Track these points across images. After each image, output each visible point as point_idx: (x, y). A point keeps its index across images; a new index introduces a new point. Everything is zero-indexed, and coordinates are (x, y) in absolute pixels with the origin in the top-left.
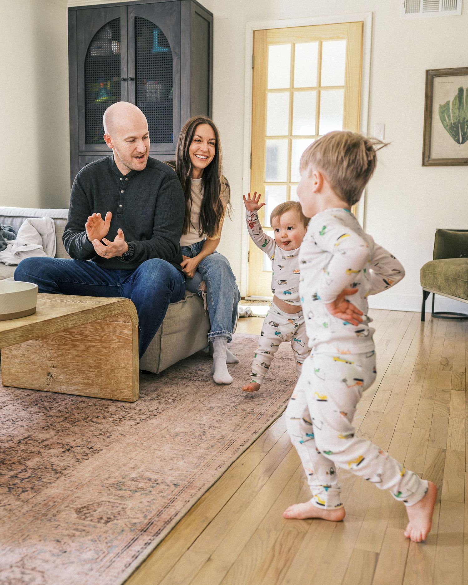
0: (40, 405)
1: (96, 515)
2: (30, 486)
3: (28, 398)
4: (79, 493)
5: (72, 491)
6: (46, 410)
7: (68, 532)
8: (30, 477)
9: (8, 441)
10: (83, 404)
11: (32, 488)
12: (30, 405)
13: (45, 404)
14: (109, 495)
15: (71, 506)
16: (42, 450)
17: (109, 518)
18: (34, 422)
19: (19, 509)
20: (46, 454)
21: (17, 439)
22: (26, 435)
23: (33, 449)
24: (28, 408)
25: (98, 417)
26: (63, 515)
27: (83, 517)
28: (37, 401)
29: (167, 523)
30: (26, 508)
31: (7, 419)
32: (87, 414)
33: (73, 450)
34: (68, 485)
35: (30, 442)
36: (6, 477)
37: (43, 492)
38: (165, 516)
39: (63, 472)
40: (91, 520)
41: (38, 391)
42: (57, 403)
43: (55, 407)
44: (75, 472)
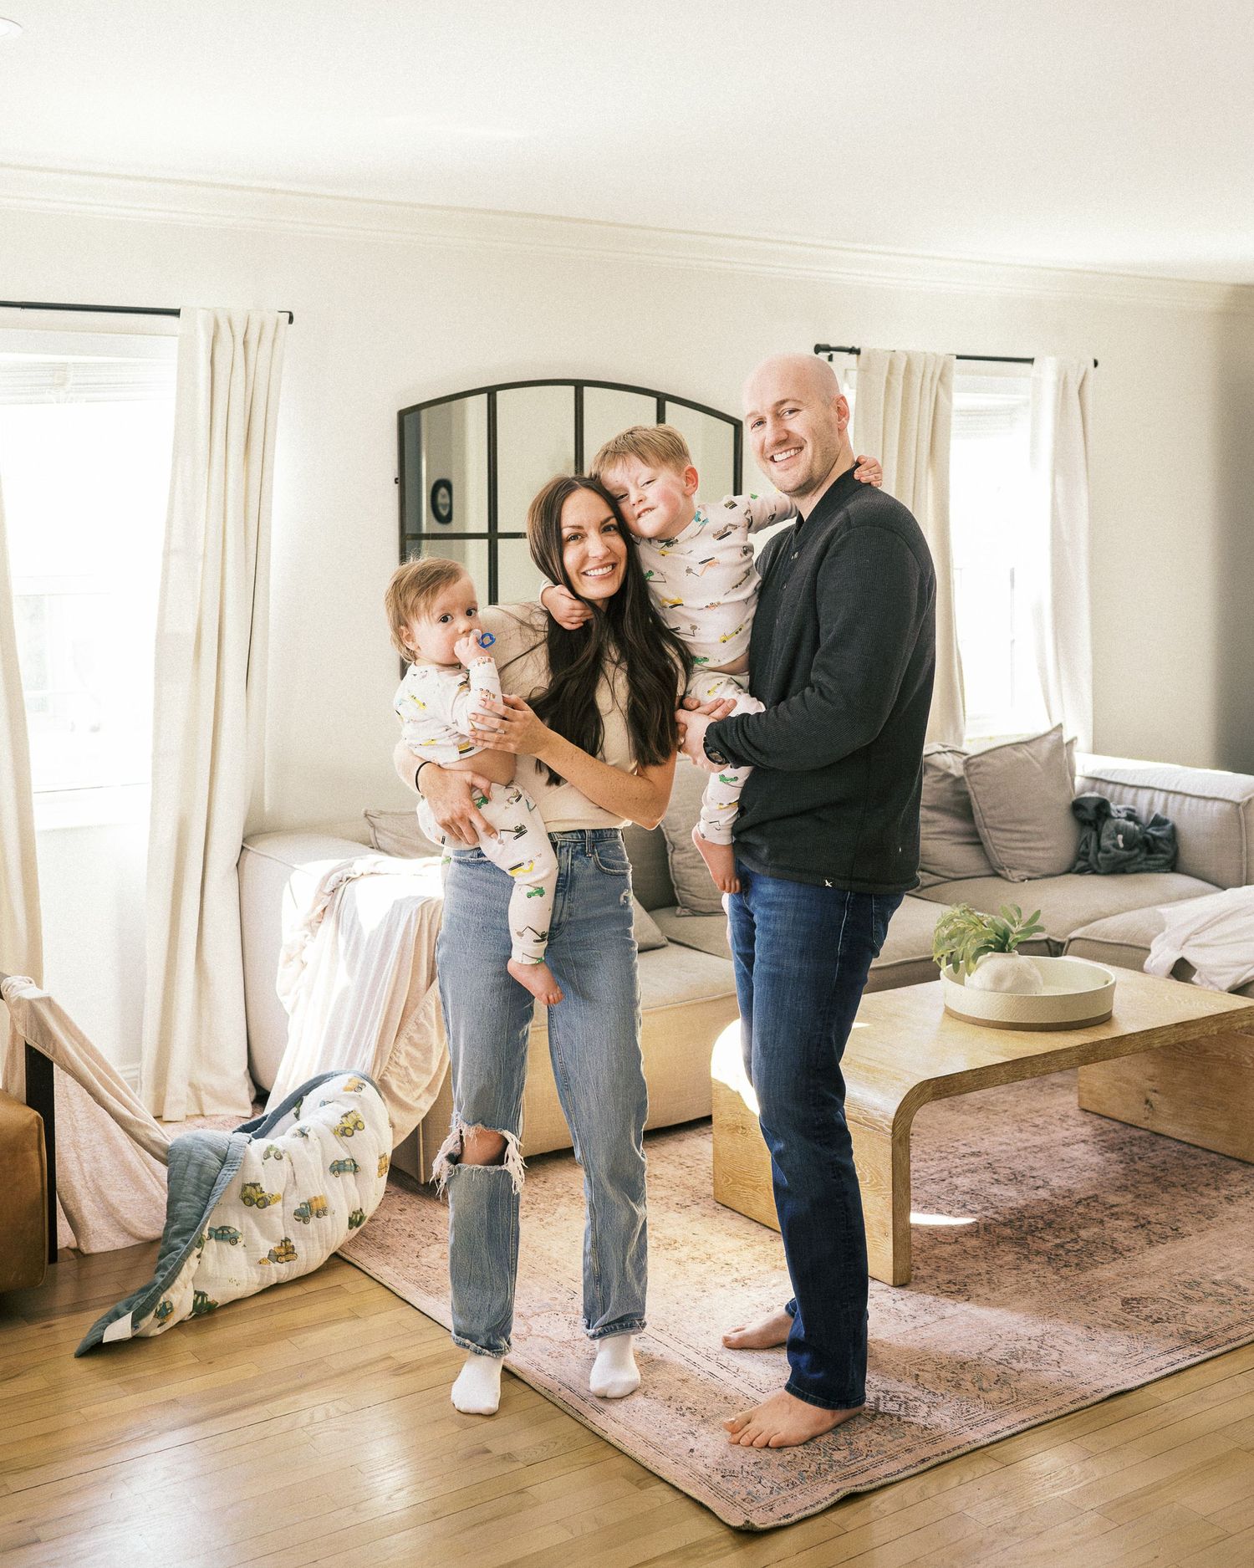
0: (1126, 1150)
1: (1146, 1311)
2: (1076, 1261)
3: (1112, 1135)
4: (1135, 1282)
5: (1127, 1278)
6: (1132, 1160)
7: (1104, 1322)
8: (1079, 1250)
9: (1064, 1197)
10: (1192, 1161)
11: (1077, 1265)
12: (1111, 1148)
13: (1135, 1149)
14: (1173, 1291)
15: (1119, 1293)
16: (1106, 1219)
17: (1159, 1318)
18: (1108, 1176)
19: (1055, 1284)
20: (1109, 1225)
21: (1077, 1197)
22: (1091, 1193)
23: (1094, 1214)
24: (1107, 1152)
25: (1208, 1185)
26: (1105, 1302)
27: (1129, 1310)
28: (1124, 1143)
29: (1230, 1341)
30: (1063, 1285)
31: (1072, 1164)
32: (1192, 1176)
33: (1149, 1227)
34: (1124, 1270)
35: (1093, 1204)
36: (1049, 1245)
37: (1089, 1273)
38: (1232, 1334)
39: (1125, 1253)
40: (1137, 1316)
41: (1131, 1126)
42: (1153, 1151)
43: (1149, 1157)
44: (1140, 1256)
